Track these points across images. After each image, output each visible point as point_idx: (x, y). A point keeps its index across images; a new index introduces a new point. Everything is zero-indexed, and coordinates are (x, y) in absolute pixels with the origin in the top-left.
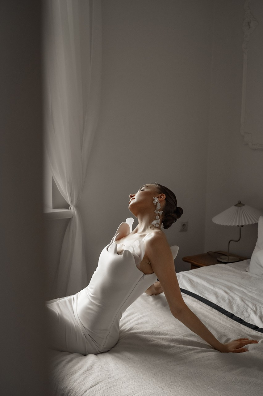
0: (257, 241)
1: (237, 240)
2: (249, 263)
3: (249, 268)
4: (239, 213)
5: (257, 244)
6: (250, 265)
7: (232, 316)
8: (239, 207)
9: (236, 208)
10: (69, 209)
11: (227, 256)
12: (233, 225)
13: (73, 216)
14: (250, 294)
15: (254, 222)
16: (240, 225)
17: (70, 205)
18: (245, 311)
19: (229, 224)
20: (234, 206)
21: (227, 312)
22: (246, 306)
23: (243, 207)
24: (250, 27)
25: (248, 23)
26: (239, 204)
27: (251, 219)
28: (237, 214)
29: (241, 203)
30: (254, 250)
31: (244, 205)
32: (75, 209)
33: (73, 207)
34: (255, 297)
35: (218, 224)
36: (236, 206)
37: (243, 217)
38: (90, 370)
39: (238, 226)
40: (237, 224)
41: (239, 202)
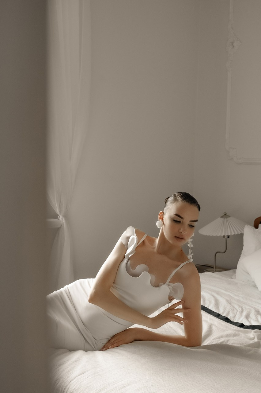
0: (243, 249)
1: (224, 251)
2: (235, 272)
3: (235, 276)
4: (225, 224)
5: (242, 252)
6: (236, 273)
7: (218, 316)
8: (225, 218)
9: (222, 219)
10: (57, 219)
11: (214, 268)
12: (219, 235)
13: (62, 225)
14: (236, 298)
15: (240, 233)
16: (226, 235)
17: (58, 215)
18: (231, 311)
19: (215, 235)
20: (220, 218)
21: (214, 312)
22: (232, 307)
23: (229, 219)
24: (233, 47)
25: (232, 43)
26: (225, 216)
27: (236, 230)
28: (223, 225)
29: (227, 214)
30: (240, 258)
31: (229, 217)
32: (63, 219)
33: (62, 217)
34: (241, 299)
35: (204, 235)
36: (222, 217)
37: (229, 228)
38: (78, 361)
39: (224, 236)
40: (223, 235)
41: (225, 214)
